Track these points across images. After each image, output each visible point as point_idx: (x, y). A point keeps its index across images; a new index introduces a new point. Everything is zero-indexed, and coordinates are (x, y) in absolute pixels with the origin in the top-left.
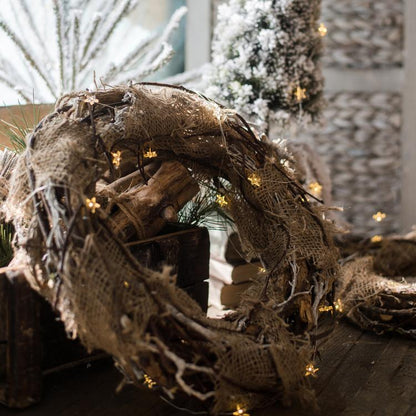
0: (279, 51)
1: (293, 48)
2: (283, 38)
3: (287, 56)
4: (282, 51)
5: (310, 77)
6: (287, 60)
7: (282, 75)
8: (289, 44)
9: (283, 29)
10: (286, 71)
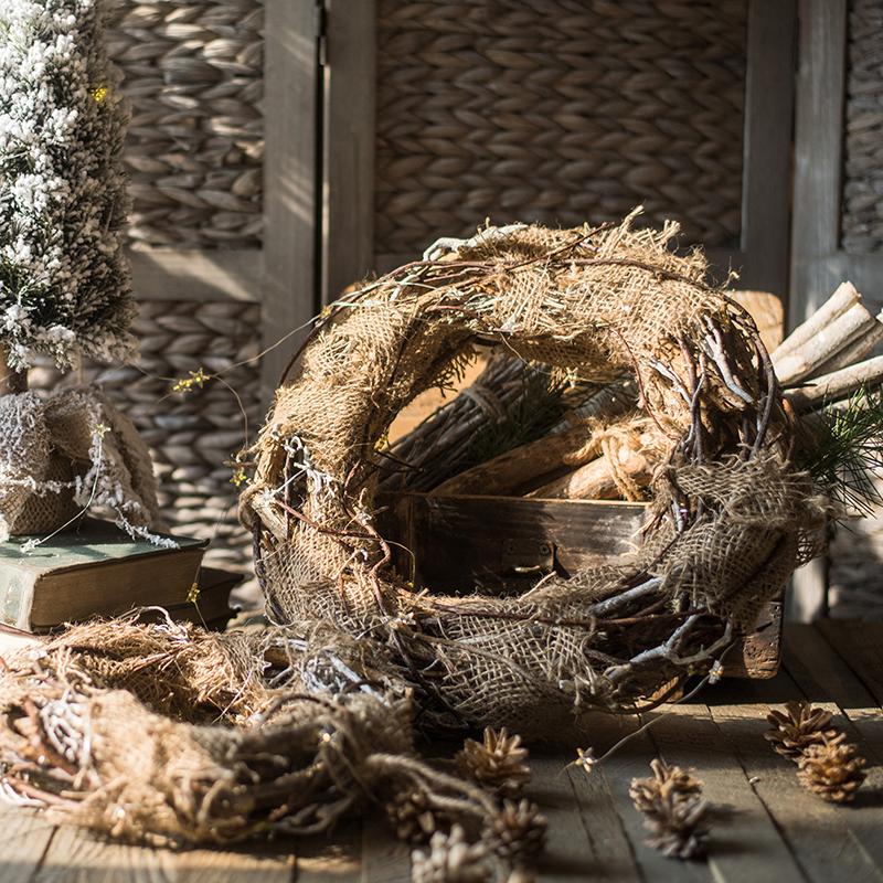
0: (51, 213)
1: (77, 208)
2: (59, 189)
3: (67, 222)
4: (57, 213)
5: (110, 263)
6: (66, 230)
7: (59, 258)
8: (71, 200)
9: (58, 172)
10: (66, 252)
